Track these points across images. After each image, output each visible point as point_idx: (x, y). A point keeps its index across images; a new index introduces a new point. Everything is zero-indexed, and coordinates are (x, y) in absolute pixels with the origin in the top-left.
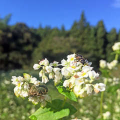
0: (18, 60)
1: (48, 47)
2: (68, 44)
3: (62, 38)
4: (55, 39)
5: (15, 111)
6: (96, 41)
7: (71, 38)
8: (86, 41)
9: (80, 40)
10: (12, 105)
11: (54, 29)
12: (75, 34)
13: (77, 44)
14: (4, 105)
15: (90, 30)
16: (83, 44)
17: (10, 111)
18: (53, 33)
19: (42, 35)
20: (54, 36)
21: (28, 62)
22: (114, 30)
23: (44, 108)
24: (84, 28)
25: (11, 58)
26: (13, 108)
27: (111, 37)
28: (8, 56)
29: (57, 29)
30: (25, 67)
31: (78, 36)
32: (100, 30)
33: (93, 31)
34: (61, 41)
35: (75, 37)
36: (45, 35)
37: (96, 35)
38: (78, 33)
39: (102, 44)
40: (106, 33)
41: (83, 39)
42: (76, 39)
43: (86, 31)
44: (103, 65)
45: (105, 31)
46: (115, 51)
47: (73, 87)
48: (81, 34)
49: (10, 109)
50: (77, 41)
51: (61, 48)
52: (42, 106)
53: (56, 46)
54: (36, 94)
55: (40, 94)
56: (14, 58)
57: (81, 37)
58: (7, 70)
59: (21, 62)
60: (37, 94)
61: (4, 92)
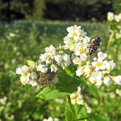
0: (19, 9)
5: (23, 61)
10: (19, 56)
14: (12, 56)
17: (18, 62)
21: (30, 11)
25: (12, 8)
26: (21, 58)
28: (9, 5)
30: (27, 16)
44: (111, 17)
49: (17, 60)
56: (15, 7)
58: (9, 21)
59: (22, 11)
61: (10, 44)
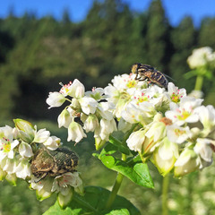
1: (30, 62)
2: (78, 56)
3: (65, 41)
4: (48, 42)
6: (146, 47)
7: (87, 41)
8: (121, 47)
9: (107, 44)
11: (43, 20)
12: (95, 31)
13: (100, 55)
15: (130, 20)
16: (115, 54)
18: (43, 27)
19: (15, 32)
20: (45, 35)
22: (189, 20)
23: (64, 208)
24: (116, 16)
27: (181, 38)
29: (53, 20)
31: (102, 36)
32: (155, 21)
33: (137, 24)
34: (62, 47)
35: (94, 37)
36: (23, 34)
37: (144, 32)
38: (102, 27)
39: (161, 54)
40: (170, 29)
41: (115, 42)
42: (98, 43)
43: (122, 23)
45: (168, 24)
46: (195, 69)
47: (157, 149)
48: (109, 30)
50: (99, 48)
51: (62, 65)
52: (62, 204)
53: (49, 59)
54: (51, 172)
55: (61, 171)
57: (110, 37)
60: (55, 171)
